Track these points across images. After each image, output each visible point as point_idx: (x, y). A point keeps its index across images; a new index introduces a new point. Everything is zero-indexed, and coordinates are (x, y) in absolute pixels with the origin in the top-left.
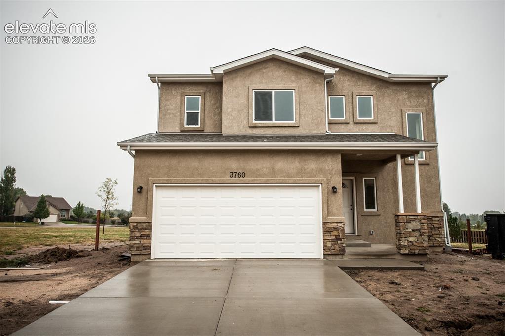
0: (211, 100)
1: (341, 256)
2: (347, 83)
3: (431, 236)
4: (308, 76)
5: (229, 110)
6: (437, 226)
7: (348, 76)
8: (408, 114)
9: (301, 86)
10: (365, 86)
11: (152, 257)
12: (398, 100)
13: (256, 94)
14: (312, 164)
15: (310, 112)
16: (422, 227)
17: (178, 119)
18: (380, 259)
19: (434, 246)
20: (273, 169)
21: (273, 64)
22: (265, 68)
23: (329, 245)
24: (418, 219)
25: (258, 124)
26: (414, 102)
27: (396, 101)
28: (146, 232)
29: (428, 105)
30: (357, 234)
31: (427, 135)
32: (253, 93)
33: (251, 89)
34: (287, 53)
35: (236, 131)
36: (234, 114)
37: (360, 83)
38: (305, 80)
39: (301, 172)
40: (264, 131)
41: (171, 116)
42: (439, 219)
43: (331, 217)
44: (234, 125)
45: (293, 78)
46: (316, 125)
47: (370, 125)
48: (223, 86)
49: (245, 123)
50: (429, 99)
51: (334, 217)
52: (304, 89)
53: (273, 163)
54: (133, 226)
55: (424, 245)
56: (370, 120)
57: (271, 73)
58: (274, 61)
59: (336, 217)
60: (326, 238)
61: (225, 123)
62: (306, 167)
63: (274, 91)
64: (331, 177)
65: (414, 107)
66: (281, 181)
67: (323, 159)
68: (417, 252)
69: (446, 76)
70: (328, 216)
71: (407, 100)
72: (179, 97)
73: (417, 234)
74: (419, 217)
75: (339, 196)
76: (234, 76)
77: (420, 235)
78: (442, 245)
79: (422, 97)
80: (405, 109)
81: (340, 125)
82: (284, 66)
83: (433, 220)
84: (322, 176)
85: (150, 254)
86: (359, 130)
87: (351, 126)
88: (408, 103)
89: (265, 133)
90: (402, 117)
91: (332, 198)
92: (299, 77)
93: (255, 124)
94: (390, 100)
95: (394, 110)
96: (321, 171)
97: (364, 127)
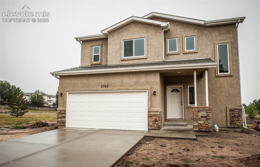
0: (105, 48)
1: (158, 131)
2: (179, 30)
3: (232, 121)
4: (153, 29)
5: (111, 52)
6: (237, 115)
7: (180, 25)
8: (218, 45)
9: (149, 35)
10: (191, 30)
11: (66, 127)
12: (212, 37)
13: (125, 42)
14: (143, 79)
15: (154, 50)
16: (208, 115)
17: (90, 59)
18: (181, 133)
19: (234, 128)
20: (122, 82)
21: (134, 25)
22: (129, 27)
23: (151, 124)
24: (206, 110)
25: (125, 58)
26: (223, 37)
27: (210, 38)
28: (64, 115)
29: (233, 38)
30: (183, 119)
31: (231, 57)
32: (123, 42)
33: (122, 40)
34: (141, 18)
35: (114, 63)
36: (114, 54)
37: (187, 29)
38: (151, 31)
39: (137, 84)
40: (129, 62)
41: (87, 58)
42: (238, 110)
43: (152, 108)
44: (114, 60)
45: (145, 31)
46: (157, 56)
47: (193, 54)
48: (108, 40)
49: (119, 58)
50: (234, 34)
51: (154, 109)
52: (150, 37)
53: (122, 79)
54: (59, 112)
55: (209, 126)
56: (193, 51)
57: (133, 30)
58: (134, 23)
59: (155, 109)
60: (149, 120)
61: (109, 59)
62: (139, 81)
63: (134, 40)
64: (153, 86)
65: (223, 40)
66: (125, 89)
67: (149, 76)
68: (204, 130)
69: (245, 18)
70: (151, 108)
71: (218, 36)
72: (90, 48)
73: (204, 119)
74: (206, 109)
75: (157, 96)
76: (114, 34)
77: (206, 120)
78: (240, 127)
79: (229, 33)
80: (216, 42)
81: (174, 55)
82: (140, 25)
83: (234, 111)
84: (148, 85)
85: (65, 125)
86: (186, 57)
87: (181, 55)
88: (219, 38)
89: (129, 63)
90: (214, 47)
91: (154, 97)
92: (148, 30)
93: (124, 58)
94: (207, 38)
95: (209, 43)
96: (147, 83)
97: (189, 55)
